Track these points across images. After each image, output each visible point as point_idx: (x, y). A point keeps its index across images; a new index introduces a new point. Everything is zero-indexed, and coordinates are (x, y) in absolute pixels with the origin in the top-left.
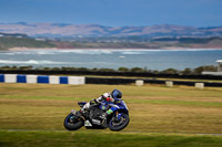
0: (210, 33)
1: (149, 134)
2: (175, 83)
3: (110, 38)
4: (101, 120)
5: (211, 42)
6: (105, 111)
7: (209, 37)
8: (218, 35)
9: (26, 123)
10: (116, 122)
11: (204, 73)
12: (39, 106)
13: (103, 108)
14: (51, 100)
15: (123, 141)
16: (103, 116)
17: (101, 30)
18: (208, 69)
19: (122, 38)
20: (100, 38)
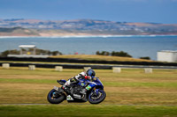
0: (14, 24)
5: (15, 31)
7: (13, 27)
8: (20, 26)
11: (10, 56)
13: (83, 84)
16: (83, 92)
18: (13, 52)
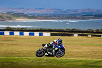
1: (80, 59)
2: (92, 36)
3: (62, 15)
4: (52, 52)
6: (54, 48)
9: (24, 54)
10: (59, 53)
12: (30, 46)
13: (53, 47)
14: (35, 44)
15: (68, 62)
16: (53, 51)
17: (58, 11)
19: (68, 15)
20: (58, 15)
